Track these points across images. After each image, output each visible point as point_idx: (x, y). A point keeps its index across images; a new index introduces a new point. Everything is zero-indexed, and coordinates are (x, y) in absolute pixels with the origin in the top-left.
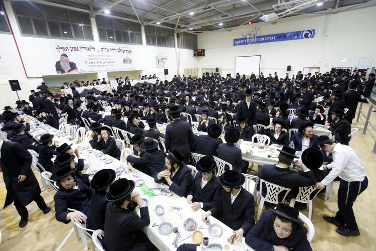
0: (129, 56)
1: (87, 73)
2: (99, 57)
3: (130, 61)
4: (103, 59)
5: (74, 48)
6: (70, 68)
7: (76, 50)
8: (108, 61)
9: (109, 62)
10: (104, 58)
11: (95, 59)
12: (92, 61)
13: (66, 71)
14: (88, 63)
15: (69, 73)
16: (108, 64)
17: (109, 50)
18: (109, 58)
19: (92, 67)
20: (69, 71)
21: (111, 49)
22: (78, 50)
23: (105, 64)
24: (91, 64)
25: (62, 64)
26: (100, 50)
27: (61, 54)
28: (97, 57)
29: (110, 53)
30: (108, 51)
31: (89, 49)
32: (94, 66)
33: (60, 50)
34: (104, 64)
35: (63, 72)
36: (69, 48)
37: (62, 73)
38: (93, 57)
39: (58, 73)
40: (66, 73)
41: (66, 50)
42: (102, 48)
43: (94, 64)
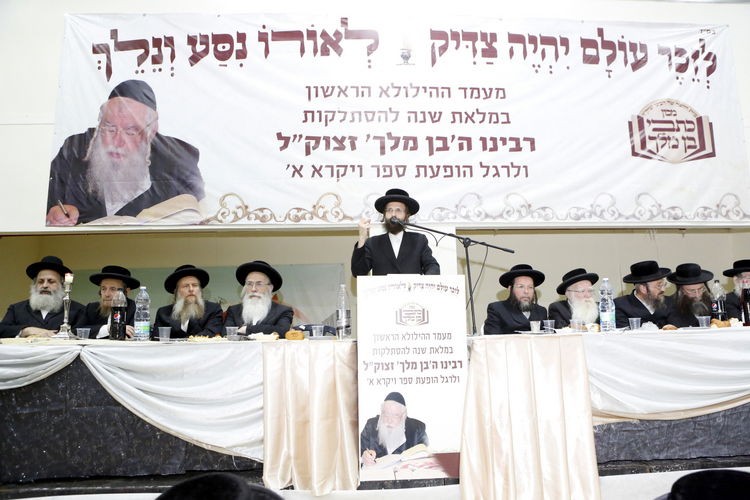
0: (693, 95)
1: (271, 224)
2: (403, 105)
3: (700, 140)
4: (435, 117)
5: (219, 39)
6: (146, 184)
7: (222, 56)
8: (474, 131)
9: (491, 144)
10: (446, 106)
11: (369, 117)
12: (335, 130)
13: (112, 208)
14: (296, 150)
15: (129, 223)
16: (478, 155)
17: (502, 45)
18: (486, 106)
19: (327, 182)
20: (132, 209)
21: (515, 38)
22: (242, 54)
23: (454, 156)
24: (322, 156)
25: (99, 154)
26: (423, 46)
27: (116, 81)
28: (383, 104)
29: (508, 69)
30: (490, 52)
31: (329, 44)
32: (339, 172)
33: (117, 57)
34: (440, 158)
35: (92, 208)
36: (181, 43)
37: (82, 220)
38: (350, 103)
39: (51, 218)
40: (110, 223)
41: (156, 60)
42: (436, 35)
43: (346, 157)
